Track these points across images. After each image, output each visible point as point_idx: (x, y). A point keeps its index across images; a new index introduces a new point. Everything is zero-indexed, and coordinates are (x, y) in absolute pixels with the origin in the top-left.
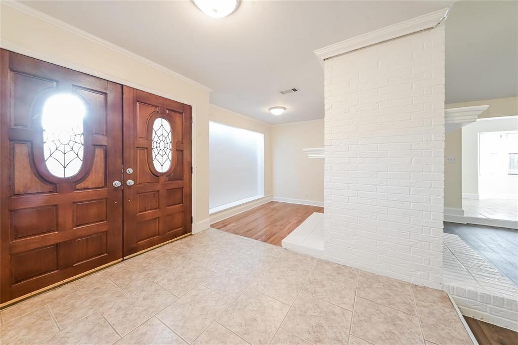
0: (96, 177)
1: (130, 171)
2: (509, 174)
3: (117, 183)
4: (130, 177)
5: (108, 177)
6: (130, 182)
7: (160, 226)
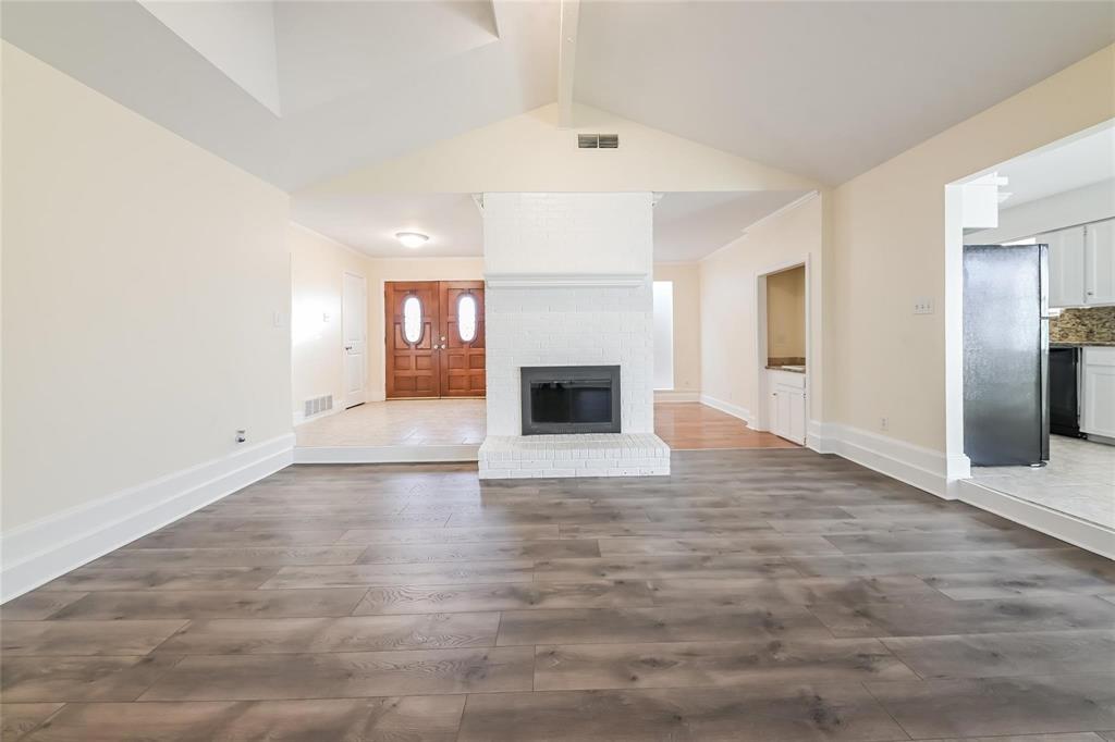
0: (426, 343)
1: (443, 339)
4: (443, 342)
5: (432, 342)
6: (443, 347)
7: (465, 383)
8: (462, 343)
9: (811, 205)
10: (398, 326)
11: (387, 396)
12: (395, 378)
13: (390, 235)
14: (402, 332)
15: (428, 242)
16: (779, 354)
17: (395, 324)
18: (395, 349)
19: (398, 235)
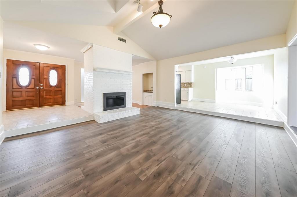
0: (32, 86)
1: (41, 85)
2: (235, 90)
3: (38, 88)
4: (42, 86)
5: (35, 86)
6: (42, 88)
7: (52, 101)
8: (51, 86)
9: (155, 63)
10: (15, 80)
11: (7, 109)
12: (13, 101)
13: (31, 44)
14: (17, 82)
15: (49, 49)
16: (145, 90)
17: (13, 78)
18: (13, 88)
19: (34, 45)
